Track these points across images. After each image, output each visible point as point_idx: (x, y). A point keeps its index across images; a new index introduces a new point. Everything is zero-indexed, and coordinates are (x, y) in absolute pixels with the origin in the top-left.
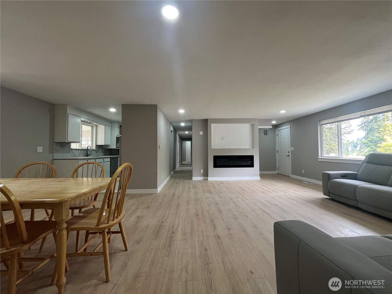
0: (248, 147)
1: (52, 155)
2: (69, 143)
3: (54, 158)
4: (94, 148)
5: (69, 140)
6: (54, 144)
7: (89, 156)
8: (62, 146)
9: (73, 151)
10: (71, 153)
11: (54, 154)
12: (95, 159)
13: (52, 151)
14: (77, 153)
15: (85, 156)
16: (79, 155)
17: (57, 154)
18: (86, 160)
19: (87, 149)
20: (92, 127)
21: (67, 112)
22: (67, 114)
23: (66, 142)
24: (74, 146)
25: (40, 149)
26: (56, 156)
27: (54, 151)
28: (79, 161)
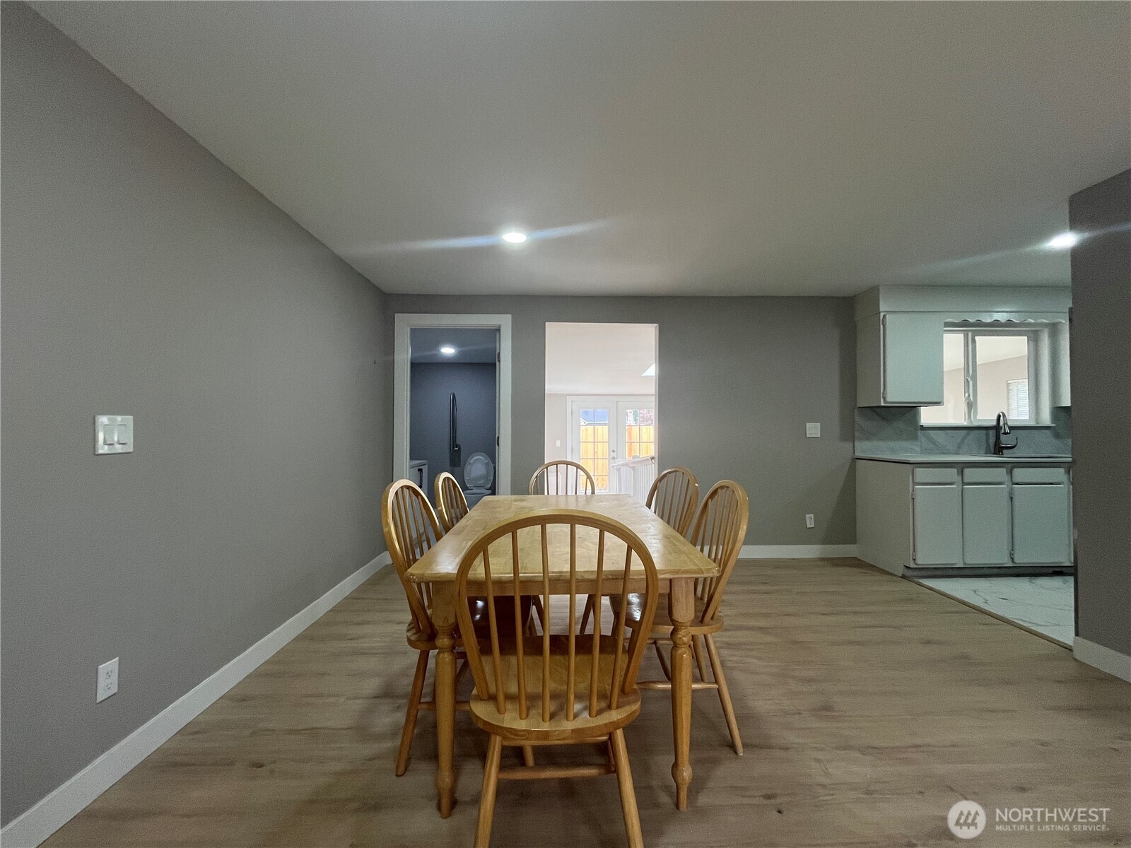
1: (851, 444)
2: (910, 411)
3: (858, 454)
4: (1046, 418)
5: (889, 399)
6: (856, 412)
7: (1004, 451)
8: (884, 418)
10: (923, 439)
11: (856, 444)
12: (1011, 465)
13: (849, 434)
15: (987, 453)
16: (959, 447)
17: (867, 443)
18: (1003, 467)
19: (994, 423)
20: (1034, 339)
21: (881, 310)
22: (882, 314)
23: (882, 404)
24: (928, 417)
25: (813, 430)
26: (864, 448)
27: (856, 434)
28: (919, 471)
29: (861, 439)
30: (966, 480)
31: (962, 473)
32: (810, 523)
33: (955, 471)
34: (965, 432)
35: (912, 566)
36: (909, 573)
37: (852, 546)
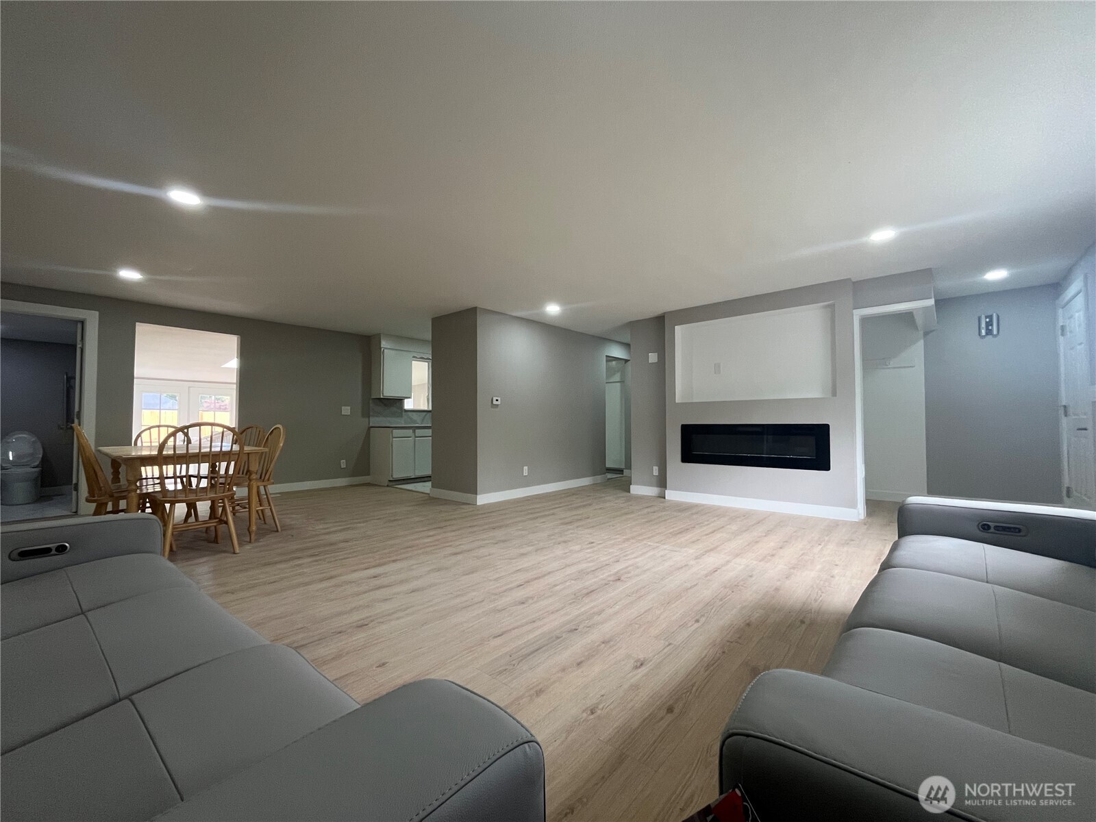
0: (815, 393)
1: (367, 419)
2: (400, 401)
3: (371, 425)
5: (385, 395)
6: (371, 402)
8: (385, 405)
9: (409, 413)
10: (406, 417)
11: (370, 419)
13: (366, 414)
14: (415, 416)
16: (422, 421)
17: (377, 419)
21: (381, 347)
22: (382, 349)
23: (382, 397)
24: (408, 405)
25: (346, 410)
26: (375, 421)
27: (371, 414)
28: (395, 431)
29: (373, 416)
30: (417, 435)
31: (414, 432)
32: (343, 464)
33: (411, 431)
34: (425, 413)
35: (391, 479)
36: (391, 484)
37: (367, 477)
